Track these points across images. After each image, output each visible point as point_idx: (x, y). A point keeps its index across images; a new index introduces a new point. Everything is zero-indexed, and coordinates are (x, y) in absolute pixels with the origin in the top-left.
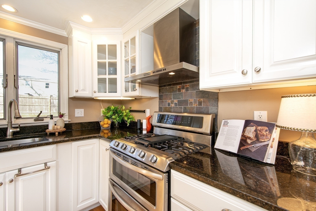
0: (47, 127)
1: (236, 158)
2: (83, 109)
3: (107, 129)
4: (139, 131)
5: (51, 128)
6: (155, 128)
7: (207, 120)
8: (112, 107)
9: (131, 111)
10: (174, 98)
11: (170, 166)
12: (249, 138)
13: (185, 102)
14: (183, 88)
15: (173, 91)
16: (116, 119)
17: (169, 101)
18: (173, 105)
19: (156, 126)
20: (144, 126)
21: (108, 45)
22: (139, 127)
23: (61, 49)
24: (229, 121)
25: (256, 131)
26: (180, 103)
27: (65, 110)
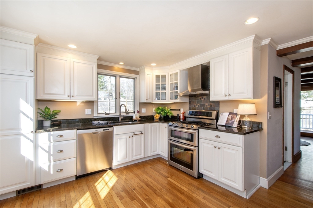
0: (132, 117)
1: (224, 127)
2: (145, 109)
3: (157, 119)
4: (178, 120)
5: (134, 118)
6: (187, 118)
7: (214, 113)
8: (161, 108)
9: (171, 110)
10: (198, 103)
11: (199, 128)
12: (229, 119)
13: (204, 105)
14: (203, 98)
15: (197, 99)
16: (163, 114)
17: (195, 104)
18: (197, 107)
19: (188, 117)
20: (181, 117)
21: (161, 75)
22: (178, 118)
23: (136, 78)
24: (223, 113)
25: (232, 116)
26: (201, 105)
27: (138, 108)
